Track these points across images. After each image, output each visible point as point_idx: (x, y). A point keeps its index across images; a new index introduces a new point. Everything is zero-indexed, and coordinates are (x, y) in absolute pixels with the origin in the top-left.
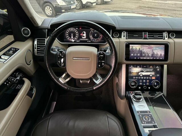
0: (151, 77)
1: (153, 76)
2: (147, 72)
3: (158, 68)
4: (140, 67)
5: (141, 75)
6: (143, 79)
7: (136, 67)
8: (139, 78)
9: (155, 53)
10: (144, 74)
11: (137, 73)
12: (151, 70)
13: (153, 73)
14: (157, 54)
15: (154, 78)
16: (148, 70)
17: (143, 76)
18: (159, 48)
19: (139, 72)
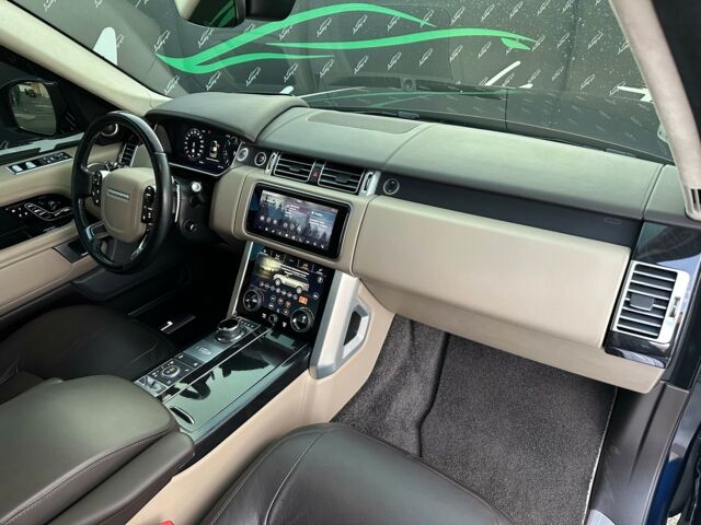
0: (299, 295)
1: (304, 294)
2: (293, 277)
3: (319, 275)
4: (281, 259)
5: (278, 283)
6: (280, 295)
7: (274, 256)
8: (273, 288)
9: (313, 228)
10: (285, 280)
11: (271, 272)
12: (304, 275)
13: (305, 286)
14: (316, 232)
15: (303, 300)
16: (297, 272)
17: (283, 286)
18: (325, 215)
19: (275, 273)
